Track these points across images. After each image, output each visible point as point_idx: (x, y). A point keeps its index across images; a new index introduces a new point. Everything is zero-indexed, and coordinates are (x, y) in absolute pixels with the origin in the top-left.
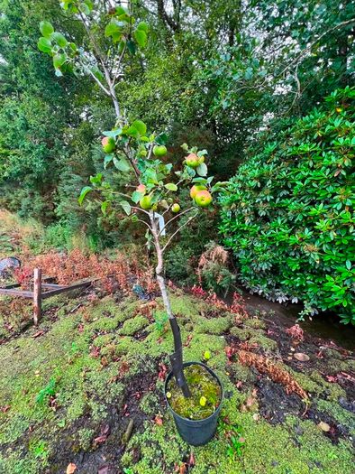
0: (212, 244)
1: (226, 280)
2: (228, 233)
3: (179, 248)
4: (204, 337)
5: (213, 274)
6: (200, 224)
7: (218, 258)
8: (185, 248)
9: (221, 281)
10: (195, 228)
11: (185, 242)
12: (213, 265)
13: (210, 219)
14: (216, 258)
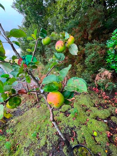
0: (102, 69)
1: (110, 87)
2: (113, 62)
3: (86, 71)
4: (94, 121)
5: (103, 84)
6: (96, 60)
7: (106, 76)
8: (89, 71)
9: (108, 87)
10: (93, 62)
11: (89, 68)
12: (103, 80)
13: (101, 56)
14: (104, 76)
